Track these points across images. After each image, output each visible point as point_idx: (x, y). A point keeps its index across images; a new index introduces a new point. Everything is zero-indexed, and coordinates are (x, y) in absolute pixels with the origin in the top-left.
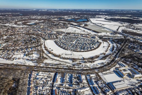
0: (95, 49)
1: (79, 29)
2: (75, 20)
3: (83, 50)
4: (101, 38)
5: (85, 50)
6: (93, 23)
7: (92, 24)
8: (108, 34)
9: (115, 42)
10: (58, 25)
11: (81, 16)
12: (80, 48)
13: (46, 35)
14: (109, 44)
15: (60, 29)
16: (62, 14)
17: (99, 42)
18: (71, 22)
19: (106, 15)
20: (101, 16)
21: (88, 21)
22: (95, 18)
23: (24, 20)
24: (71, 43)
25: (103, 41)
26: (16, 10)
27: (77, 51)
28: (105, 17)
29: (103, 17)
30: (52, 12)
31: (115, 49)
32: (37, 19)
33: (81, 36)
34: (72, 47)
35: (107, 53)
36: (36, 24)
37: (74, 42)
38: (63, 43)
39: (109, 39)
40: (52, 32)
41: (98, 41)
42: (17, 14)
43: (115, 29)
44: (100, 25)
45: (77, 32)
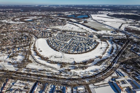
0: (91, 50)
1: (77, 26)
2: (75, 16)
3: (76, 52)
4: (99, 36)
5: (78, 52)
6: (94, 20)
7: (92, 21)
8: (109, 32)
9: (115, 42)
10: (55, 21)
11: (82, 12)
12: (73, 49)
13: (39, 33)
14: (108, 45)
15: (57, 26)
16: (63, 10)
17: (97, 42)
18: (71, 19)
19: (109, 11)
20: (104, 12)
21: (89, 17)
22: (97, 14)
23: (23, 17)
24: (65, 42)
25: (101, 40)
26: (19, 6)
27: (70, 53)
28: (107, 13)
29: (106, 13)
30: (53, 8)
31: (114, 51)
32: (36, 15)
33: (78, 34)
34: (65, 48)
35: (104, 56)
36: (33, 20)
37: (68, 42)
38: (55, 42)
39: (109, 38)
40: (47, 29)
41: (95, 41)
42: (18, 10)
43: (117, 26)
44: (101, 22)
45: (74, 30)
